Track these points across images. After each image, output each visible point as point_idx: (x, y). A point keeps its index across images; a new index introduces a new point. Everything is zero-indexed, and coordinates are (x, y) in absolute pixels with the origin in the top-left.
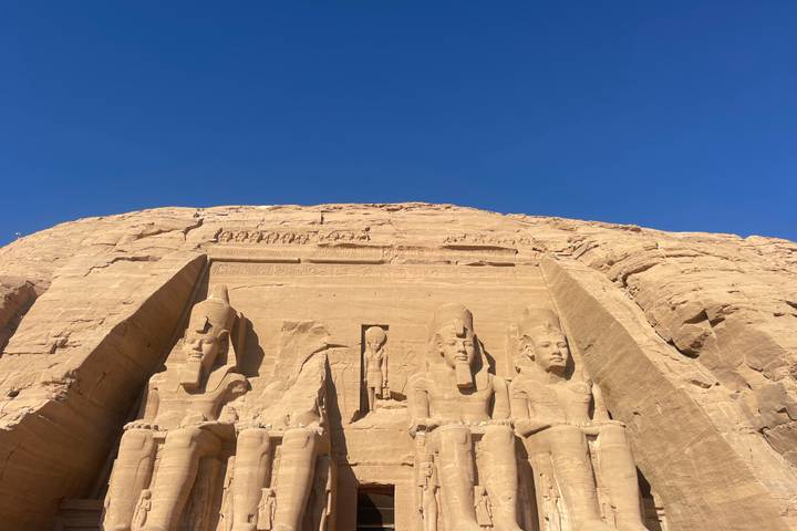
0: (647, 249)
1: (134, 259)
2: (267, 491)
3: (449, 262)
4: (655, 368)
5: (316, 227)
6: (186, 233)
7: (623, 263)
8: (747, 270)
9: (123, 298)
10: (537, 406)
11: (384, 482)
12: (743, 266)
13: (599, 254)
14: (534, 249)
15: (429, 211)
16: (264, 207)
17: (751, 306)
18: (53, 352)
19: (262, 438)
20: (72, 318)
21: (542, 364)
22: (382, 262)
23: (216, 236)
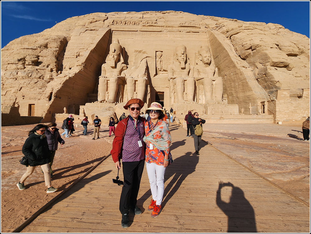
0: (239, 27)
1: (91, 30)
2: (135, 93)
3: (180, 31)
4: (234, 63)
5: (141, 19)
6: (104, 21)
7: (231, 32)
8: (266, 34)
9: (91, 42)
10: (200, 73)
11: (162, 91)
12: (266, 33)
13: (225, 29)
14: (205, 27)
15: (175, 14)
16: (125, 13)
17: (265, 45)
18: (77, 57)
19: (133, 80)
20: (79, 48)
21: (203, 62)
22: (161, 31)
23: (113, 23)
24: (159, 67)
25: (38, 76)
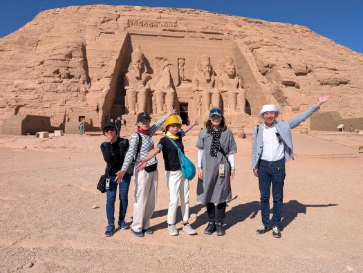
2: (164, 105)
3: (203, 38)
4: (254, 77)
6: (117, 20)
14: (228, 33)
17: (279, 65)
18: (102, 67)
19: (161, 92)
20: (101, 56)
21: (227, 74)
23: (128, 24)
24: (181, 76)
25: (76, 89)
